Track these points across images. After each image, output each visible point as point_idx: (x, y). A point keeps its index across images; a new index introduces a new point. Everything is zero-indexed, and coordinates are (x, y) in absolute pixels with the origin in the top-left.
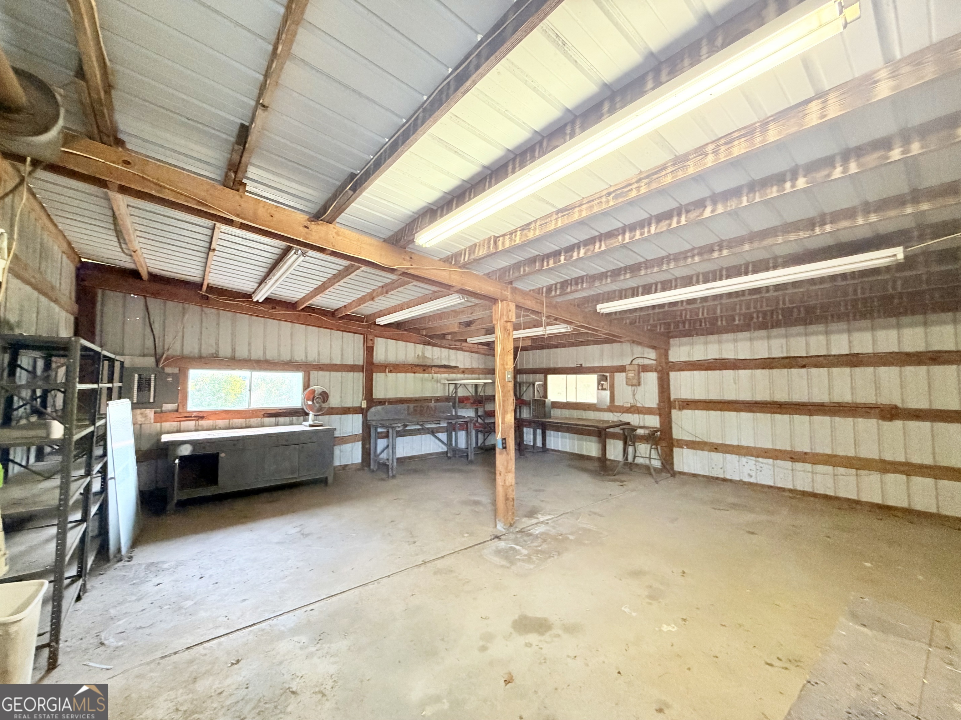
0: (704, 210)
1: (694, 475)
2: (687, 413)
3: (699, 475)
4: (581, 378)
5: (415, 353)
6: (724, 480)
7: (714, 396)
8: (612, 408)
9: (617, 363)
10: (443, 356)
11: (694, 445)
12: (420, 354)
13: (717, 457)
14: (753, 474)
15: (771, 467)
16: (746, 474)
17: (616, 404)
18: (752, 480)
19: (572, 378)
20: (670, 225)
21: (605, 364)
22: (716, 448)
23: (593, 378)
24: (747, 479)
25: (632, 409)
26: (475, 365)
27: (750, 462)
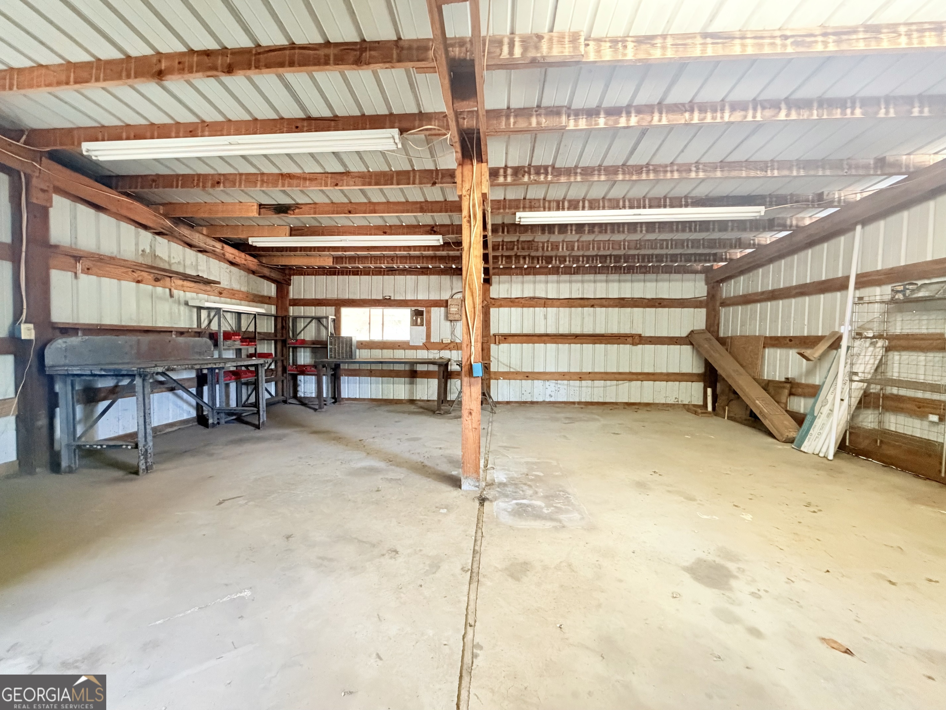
0: (779, 112)
1: (508, 403)
2: (504, 347)
3: (512, 402)
4: (391, 312)
5: (137, 244)
6: (532, 403)
7: (527, 330)
8: (428, 346)
9: (434, 296)
10: (188, 262)
11: (509, 375)
12: (148, 250)
13: (527, 384)
14: (553, 394)
15: (566, 387)
16: (547, 396)
17: (432, 341)
18: (552, 399)
19: (377, 311)
20: (745, 117)
21: (420, 298)
22: (527, 376)
23: (406, 313)
24: (548, 399)
25: (452, 346)
26: (236, 286)
27: (551, 384)
